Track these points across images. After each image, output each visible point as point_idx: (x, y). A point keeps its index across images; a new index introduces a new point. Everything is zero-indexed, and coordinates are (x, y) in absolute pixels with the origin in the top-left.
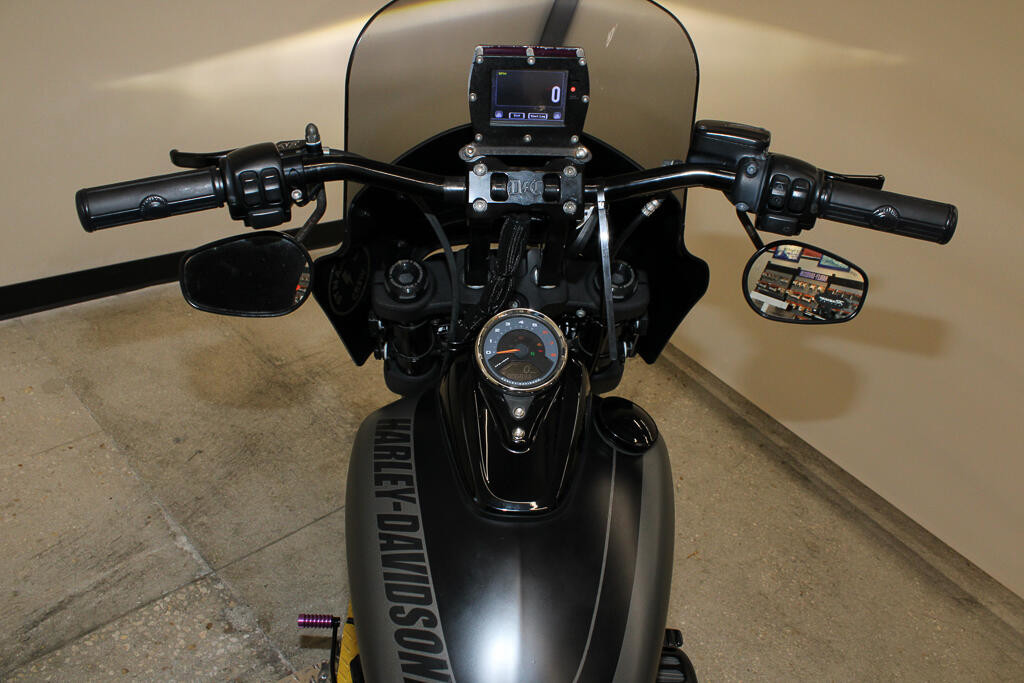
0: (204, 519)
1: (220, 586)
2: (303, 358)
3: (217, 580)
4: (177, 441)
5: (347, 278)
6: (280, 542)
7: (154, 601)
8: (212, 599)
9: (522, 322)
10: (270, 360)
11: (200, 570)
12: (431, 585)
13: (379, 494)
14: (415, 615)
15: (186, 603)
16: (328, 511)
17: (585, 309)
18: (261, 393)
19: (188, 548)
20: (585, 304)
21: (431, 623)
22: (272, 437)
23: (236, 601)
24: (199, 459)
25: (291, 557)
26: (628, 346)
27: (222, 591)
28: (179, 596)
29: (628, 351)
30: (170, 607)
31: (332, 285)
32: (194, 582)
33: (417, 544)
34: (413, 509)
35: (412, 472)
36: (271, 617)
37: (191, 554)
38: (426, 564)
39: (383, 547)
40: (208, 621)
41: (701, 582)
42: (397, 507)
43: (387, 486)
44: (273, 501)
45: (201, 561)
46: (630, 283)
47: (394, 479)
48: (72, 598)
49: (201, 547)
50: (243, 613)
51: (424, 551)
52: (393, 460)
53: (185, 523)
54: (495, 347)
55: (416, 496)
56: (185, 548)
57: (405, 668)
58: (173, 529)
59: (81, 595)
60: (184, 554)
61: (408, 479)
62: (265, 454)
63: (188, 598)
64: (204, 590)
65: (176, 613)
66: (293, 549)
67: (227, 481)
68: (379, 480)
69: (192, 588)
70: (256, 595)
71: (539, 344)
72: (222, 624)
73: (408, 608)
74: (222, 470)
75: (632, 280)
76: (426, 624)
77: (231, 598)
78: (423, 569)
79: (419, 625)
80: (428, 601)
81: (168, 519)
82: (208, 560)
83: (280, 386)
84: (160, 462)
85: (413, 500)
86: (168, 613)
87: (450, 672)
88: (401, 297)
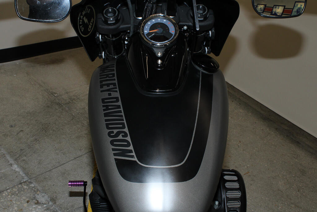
0: (25, 158)
1: (33, 185)
2: (67, 93)
3: (31, 183)
4: (12, 126)
5: (86, 21)
6: (59, 167)
7: (3, 191)
8: (29, 191)
9: (159, 20)
10: (53, 93)
11: (23, 179)
12: (125, 122)
13: (102, 91)
14: (118, 134)
15: (17, 192)
16: (80, 154)
17: (187, 26)
18: (48, 107)
19: (17, 170)
20: (187, 24)
21: (126, 135)
22: (54, 125)
23: (40, 191)
24: (21, 134)
25: (64, 174)
26: (208, 49)
27: (34, 187)
28: (14, 189)
29: (208, 51)
30: (10, 194)
31: (80, 22)
32: (21, 183)
33: (119, 107)
34: (118, 95)
35: (116, 82)
36: (56, 198)
37: (19, 172)
38: (123, 114)
39: (104, 110)
40: (27, 199)
41: (251, 185)
42: (110, 94)
43: (105, 88)
44: (56, 151)
45: (24, 175)
46: (205, 13)
47: (108, 85)
49: (24, 169)
50: (43, 196)
51: (122, 109)
52: (108, 78)
53: (16, 160)
54: (149, 29)
55: (118, 90)
56: (16, 170)
57: (115, 155)
58: (10, 162)
60: (16, 172)
61: (114, 84)
62: (51, 131)
63: (18, 190)
64: (25, 187)
65: (13, 196)
66: (66, 170)
67: (34, 142)
68: (102, 86)
69: (20, 186)
70: (49, 189)
71: (167, 28)
72: (34, 201)
73: (115, 131)
74: (32, 138)
75: (206, 11)
76: (123, 136)
77: (38, 190)
78: (122, 116)
79: (120, 137)
80: (124, 127)
81: (8, 157)
82: (27, 174)
83: (57, 104)
84: (4, 135)
85: (116, 91)
86: (9, 196)
87: (134, 154)
88: (109, 22)
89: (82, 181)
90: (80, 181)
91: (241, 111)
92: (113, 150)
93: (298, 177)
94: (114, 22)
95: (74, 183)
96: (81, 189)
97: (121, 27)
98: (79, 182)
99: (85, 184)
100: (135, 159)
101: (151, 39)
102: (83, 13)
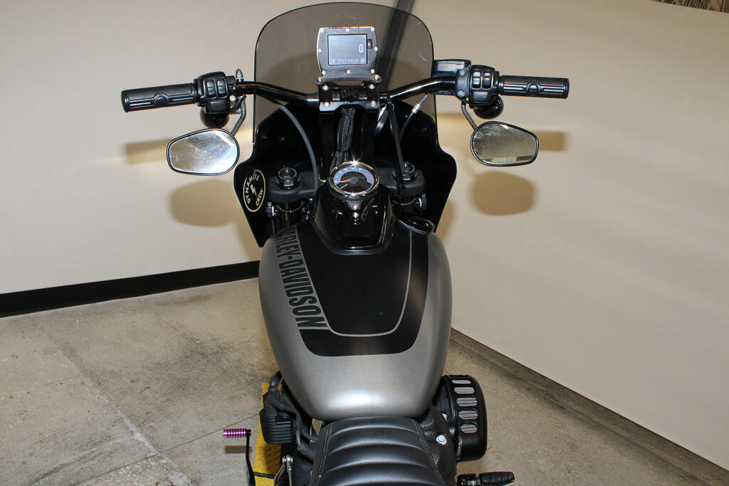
0: (152, 424)
1: (164, 461)
2: (214, 340)
3: (161, 458)
4: (133, 381)
5: (253, 190)
6: (204, 438)
7: (119, 468)
8: (159, 468)
10: (193, 340)
11: (150, 452)
12: (312, 285)
13: (279, 256)
14: (303, 301)
15: (140, 470)
18: (187, 357)
19: (141, 439)
21: (314, 300)
22: (196, 381)
23: (175, 470)
24: (147, 392)
25: (211, 447)
27: (166, 464)
28: (136, 466)
30: (130, 472)
31: (245, 190)
32: (146, 458)
33: (303, 270)
34: (301, 257)
35: (298, 243)
37: (144, 443)
38: (309, 277)
39: (283, 276)
40: (156, 481)
42: (291, 258)
43: (282, 252)
44: (198, 416)
45: (151, 447)
46: (412, 171)
47: (287, 248)
48: (62, 466)
49: (150, 439)
50: (180, 477)
51: (307, 272)
52: (286, 241)
53: (139, 426)
54: (339, 180)
55: (301, 251)
56: (139, 440)
57: (299, 325)
58: (131, 429)
59: (69, 464)
60: (139, 443)
61: (296, 246)
62: (191, 390)
63: (142, 467)
64: (153, 463)
65: (134, 475)
66: (214, 442)
67: (167, 403)
68: (278, 251)
69: (145, 462)
70: (189, 467)
71: (363, 177)
72: (166, 483)
73: (299, 298)
74: (163, 398)
75: (413, 169)
76: (310, 302)
77: (172, 468)
78: (308, 279)
79: (307, 304)
80: (311, 292)
81: (128, 422)
82: (156, 446)
83: (200, 354)
84: (122, 393)
85: (300, 253)
86: (129, 476)
87: (326, 322)
88: (285, 185)
89: (243, 430)
90: (241, 430)
91: (474, 366)
92: (297, 319)
93: (566, 453)
94: (292, 185)
95: (231, 432)
96: (242, 442)
97: (302, 192)
98: (238, 430)
99: (248, 433)
100: (329, 328)
101: (344, 190)
102: (251, 179)
